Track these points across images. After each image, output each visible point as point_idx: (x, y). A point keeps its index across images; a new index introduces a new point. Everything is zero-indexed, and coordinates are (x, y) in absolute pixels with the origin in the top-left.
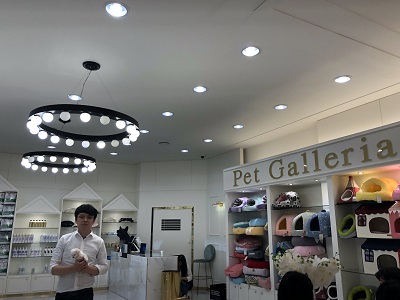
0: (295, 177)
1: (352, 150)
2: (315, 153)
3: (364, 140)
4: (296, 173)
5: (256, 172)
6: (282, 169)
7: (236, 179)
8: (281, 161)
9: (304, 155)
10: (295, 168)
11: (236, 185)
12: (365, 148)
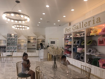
5: (70, 29)
7: (66, 31)
9: (80, 23)
10: (78, 27)
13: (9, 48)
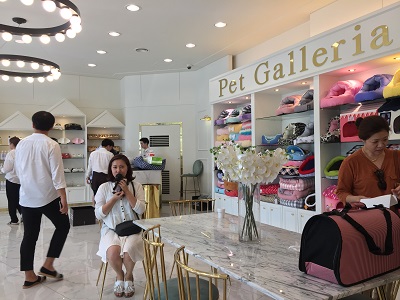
0: (280, 80)
1: (343, 42)
3: (358, 28)
4: (282, 76)
6: (267, 73)
7: (221, 88)
8: (266, 64)
9: (291, 54)
10: (281, 70)
11: (221, 95)
12: (358, 39)
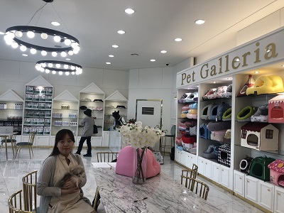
0: (214, 76)
1: (249, 53)
2: (227, 57)
3: (258, 44)
4: (215, 74)
5: (194, 73)
6: (207, 71)
7: (183, 80)
8: (207, 65)
9: (221, 59)
10: (215, 70)
11: (182, 84)
12: (257, 52)
13: (30, 123)
